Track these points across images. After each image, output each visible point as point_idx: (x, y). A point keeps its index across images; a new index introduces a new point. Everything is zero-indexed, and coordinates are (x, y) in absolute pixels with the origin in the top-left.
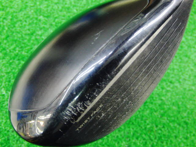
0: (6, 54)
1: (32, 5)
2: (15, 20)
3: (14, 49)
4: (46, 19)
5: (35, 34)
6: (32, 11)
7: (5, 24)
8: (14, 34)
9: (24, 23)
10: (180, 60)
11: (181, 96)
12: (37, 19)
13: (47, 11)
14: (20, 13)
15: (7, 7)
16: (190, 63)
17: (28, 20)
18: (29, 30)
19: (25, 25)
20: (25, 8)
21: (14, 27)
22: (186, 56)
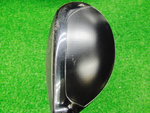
0: (20, 107)
1: (28, 66)
2: (20, 81)
3: (25, 102)
4: (40, 74)
5: (35, 88)
6: (30, 71)
7: (15, 85)
8: (22, 91)
9: (26, 81)
10: (135, 80)
11: (141, 107)
12: (34, 75)
13: (39, 67)
14: (22, 74)
15: (13, 73)
16: (142, 80)
17: (28, 78)
18: (31, 85)
19: (27, 83)
20: (25, 70)
21: (21, 85)
22: (139, 76)
